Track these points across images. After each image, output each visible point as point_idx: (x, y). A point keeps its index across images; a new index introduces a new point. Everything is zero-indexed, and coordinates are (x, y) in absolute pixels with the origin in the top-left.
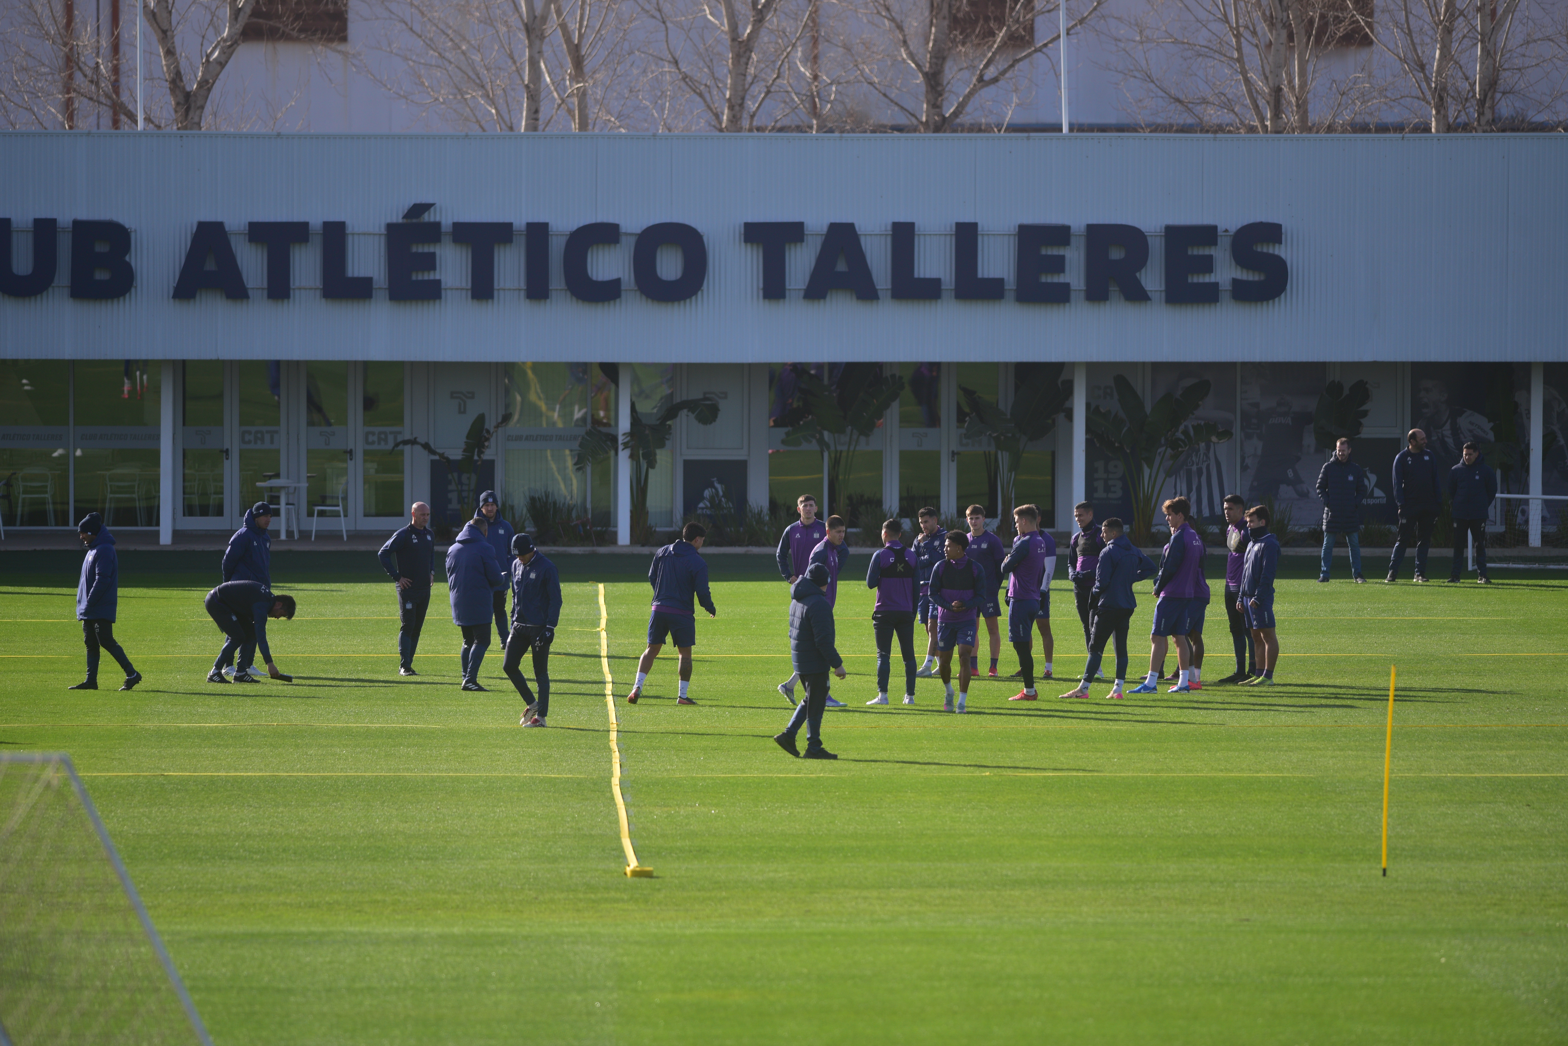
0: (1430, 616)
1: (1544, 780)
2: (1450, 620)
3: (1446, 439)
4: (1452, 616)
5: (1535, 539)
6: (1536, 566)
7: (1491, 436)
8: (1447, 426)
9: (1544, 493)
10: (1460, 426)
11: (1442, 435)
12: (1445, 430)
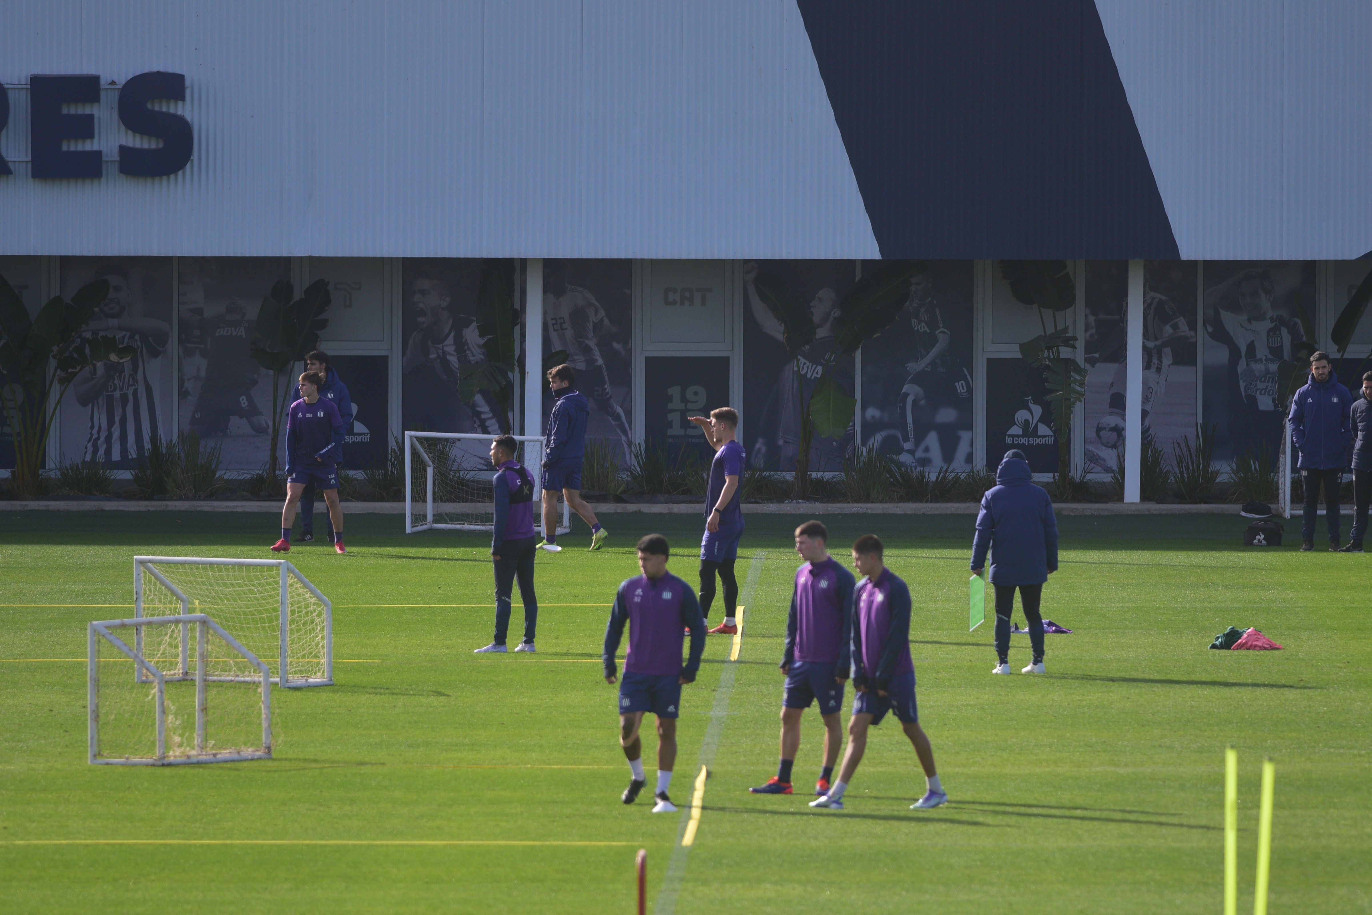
10: (466, 340)
11: (444, 351)
12: (447, 345)
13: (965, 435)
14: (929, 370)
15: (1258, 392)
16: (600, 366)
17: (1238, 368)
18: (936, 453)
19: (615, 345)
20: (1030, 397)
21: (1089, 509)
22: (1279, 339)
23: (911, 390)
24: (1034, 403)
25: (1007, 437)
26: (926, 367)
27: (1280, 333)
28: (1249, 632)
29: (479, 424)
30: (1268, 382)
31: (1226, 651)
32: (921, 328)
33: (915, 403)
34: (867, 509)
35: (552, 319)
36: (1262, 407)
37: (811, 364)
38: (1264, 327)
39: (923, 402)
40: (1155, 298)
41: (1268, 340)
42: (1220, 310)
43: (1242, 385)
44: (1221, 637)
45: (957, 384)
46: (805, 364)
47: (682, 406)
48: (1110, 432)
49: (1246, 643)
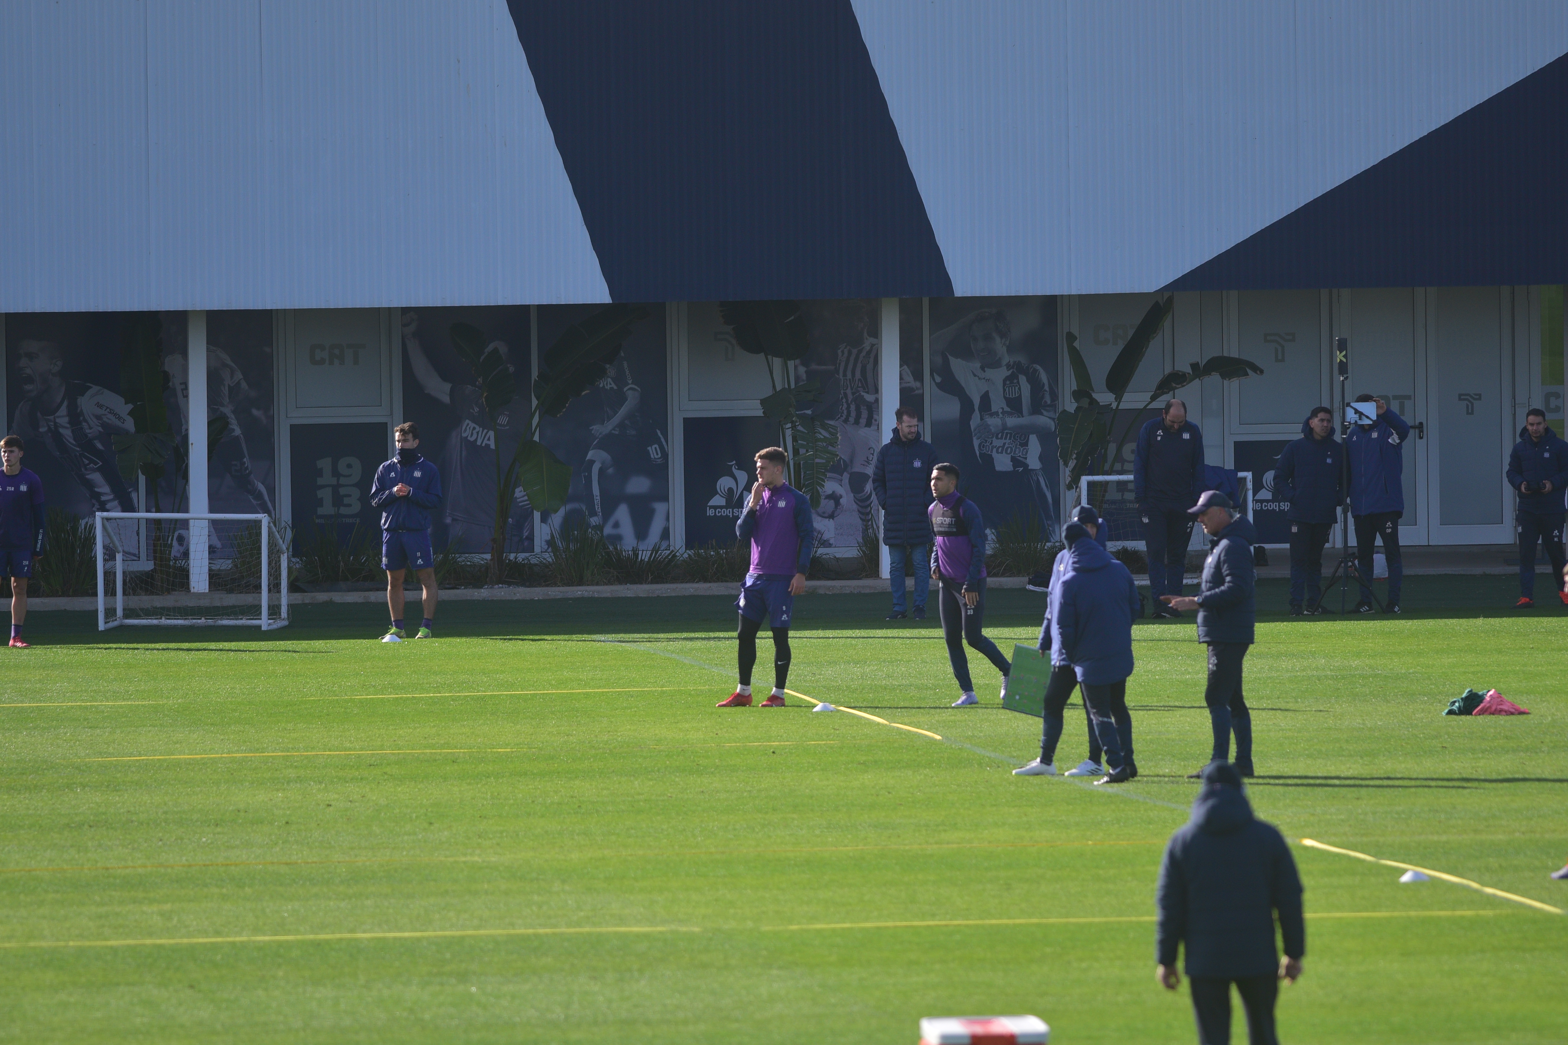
0: (41, 701)
1: (215, 947)
2: (72, 707)
3: (61, 430)
4: (75, 701)
5: (199, 581)
6: (202, 621)
7: (130, 425)
8: (63, 411)
9: (211, 511)
10: (82, 410)
11: (55, 423)
12: (59, 417)
13: (660, 508)
14: (617, 433)
15: (995, 450)
16: (238, 437)
17: (971, 423)
18: (627, 530)
19: (255, 412)
20: (734, 462)
21: (848, 586)
22: (1017, 388)
23: (597, 457)
24: (738, 469)
25: (708, 508)
26: (614, 429)
27: (1018, 382)
28: (1491, 695)
29: (99, 507)
30: (1006, 438)
31: (1469, 717)
32: (607, 384)
33: (601, 471)
34: (593, 592)
35: (181, 384)
36: (999, 467)
37: (481, 429)
38: (999, 375)
39: (610, 471)
40: (875, 345)
41: (1004, 390)
42: (950, 357)
43: (976, 443)
44: (1459, 701)
45: (649, 448)
46: (474, 429)
47: (334, 481)
48: (827, 500)
49: (1490, 707)
